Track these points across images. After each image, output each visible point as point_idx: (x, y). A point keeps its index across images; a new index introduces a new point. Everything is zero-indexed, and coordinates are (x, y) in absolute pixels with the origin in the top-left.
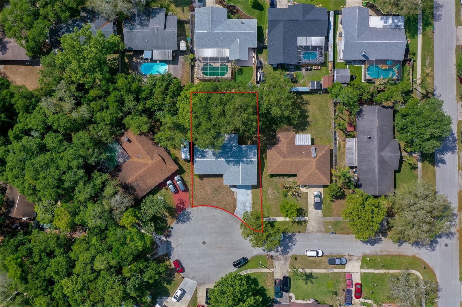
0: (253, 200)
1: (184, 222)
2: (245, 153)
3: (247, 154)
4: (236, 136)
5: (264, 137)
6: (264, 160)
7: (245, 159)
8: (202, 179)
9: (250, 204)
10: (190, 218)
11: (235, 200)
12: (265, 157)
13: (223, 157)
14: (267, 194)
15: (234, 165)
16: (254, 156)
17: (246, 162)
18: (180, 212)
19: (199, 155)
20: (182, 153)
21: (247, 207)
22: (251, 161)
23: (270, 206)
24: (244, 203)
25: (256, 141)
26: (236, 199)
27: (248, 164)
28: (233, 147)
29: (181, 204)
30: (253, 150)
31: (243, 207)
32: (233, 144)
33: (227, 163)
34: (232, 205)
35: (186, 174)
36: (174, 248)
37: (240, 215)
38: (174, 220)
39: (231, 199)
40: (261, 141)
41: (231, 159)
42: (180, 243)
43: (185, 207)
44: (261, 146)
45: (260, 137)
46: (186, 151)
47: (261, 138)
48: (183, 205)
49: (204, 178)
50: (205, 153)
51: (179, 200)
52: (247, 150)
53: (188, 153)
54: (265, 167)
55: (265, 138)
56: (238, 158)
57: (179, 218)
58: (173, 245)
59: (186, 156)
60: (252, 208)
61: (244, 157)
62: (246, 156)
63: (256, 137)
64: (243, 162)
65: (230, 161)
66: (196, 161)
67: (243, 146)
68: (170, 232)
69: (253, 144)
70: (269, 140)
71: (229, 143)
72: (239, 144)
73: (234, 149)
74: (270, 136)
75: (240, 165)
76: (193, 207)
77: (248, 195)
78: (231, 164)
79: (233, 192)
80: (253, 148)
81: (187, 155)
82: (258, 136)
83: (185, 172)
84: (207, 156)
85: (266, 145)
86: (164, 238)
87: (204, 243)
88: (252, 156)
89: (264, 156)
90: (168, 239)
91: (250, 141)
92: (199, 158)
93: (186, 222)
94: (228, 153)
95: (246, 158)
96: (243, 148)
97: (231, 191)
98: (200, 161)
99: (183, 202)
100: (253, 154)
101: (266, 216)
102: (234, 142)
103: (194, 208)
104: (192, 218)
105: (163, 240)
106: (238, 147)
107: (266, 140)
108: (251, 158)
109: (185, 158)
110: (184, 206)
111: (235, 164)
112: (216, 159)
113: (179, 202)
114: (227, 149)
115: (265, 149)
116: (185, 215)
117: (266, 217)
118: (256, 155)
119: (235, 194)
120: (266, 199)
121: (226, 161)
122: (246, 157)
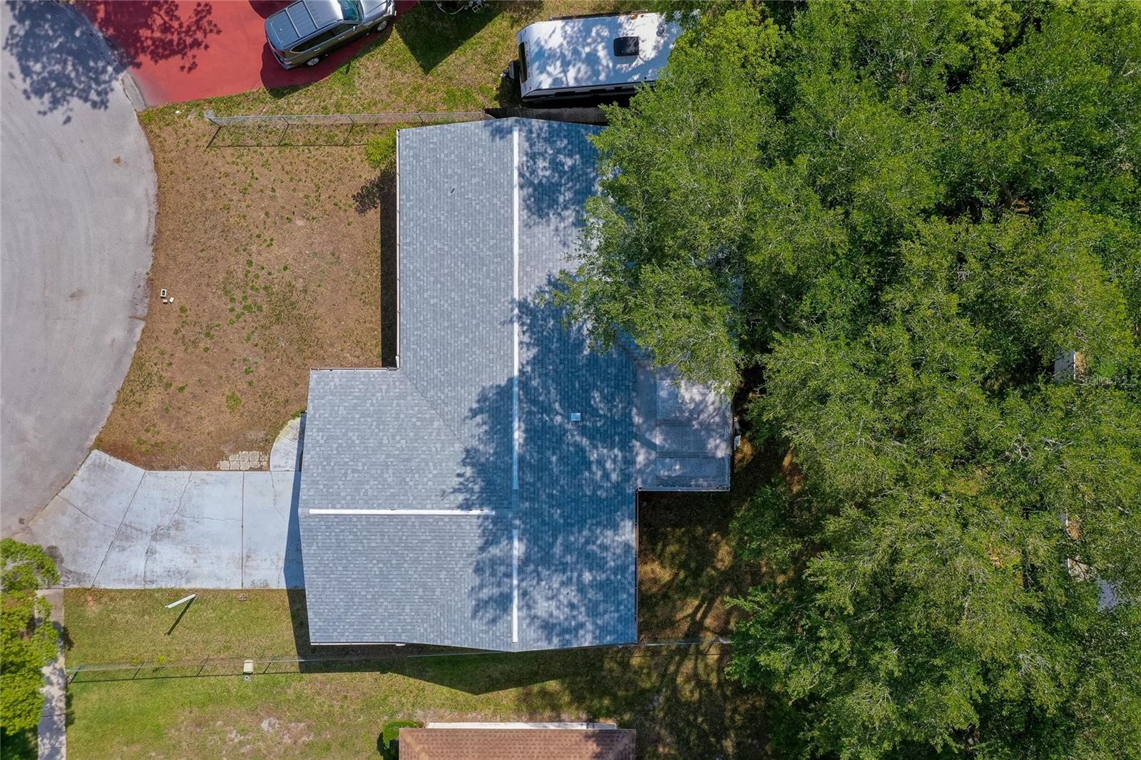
0: (203, 597)
1: (25, 49)
2: (568, 548)
3: (563, 568)
4: (710, 470)
5: (701, 684)
6: (518, 683)
7: (518, 548)
8: (363, 200)
9: (169, 574)
10: (55, 102)
11: (210, 462)
12: (544, 693)
13: (535, 362)
14: (253, 712)
15: (470, 456)
16: (548, 627)
17: (494, 562)
18: (105, 24)
19: (555, 166)
20: (572, 28)
21: (150, 553)
22: (503, 602)
23: (159, 733)
24: (177, 525)
25: (671, 623)
26: (212, 466)
27: (479, 570)
28: (625, 446)
29: (166, 28)
30: (593, 612)
31: (150, 523)
32: (650, 446)
33: (483, 398)
34: (164, 431)
35: (411, 71)
37: (90, 499)
39: (209, 426)
40: (663, 663)
41: (518, 436)
43: (144, 59)
44: (625, 665)
45: (701, 654)
46: (592, 60)
47: (688, 666)
48: (163, 50)
49: (374, 215)
50: (570, 215)
51: (203, 12)
52: (594, 562)
53: (571, 78)
54: (461, 695)
55: (688, 692)
56: (527, 492)
59: (546, 57)
60: (141, 594)
61: (532, 537)
62: (546, 560)
63: (696, 629)
64: (495, 532)
65: (500, 429)
66: (504, 133)
67: (628, 533)
69: (645, 601)
70: (672, 728)
71: (650, 413)
72: (644, 497)
73: (606, 460)
74: (703, 736)
75: (467, 505)
76: (146, 121)
77: (245, 560)
78: (474, 432)
79: (265, 446)
80: (610, 618)
81: (555, 69)
82: (709, 637)
83: (428, 66)
84: (545, 232)
85: (638, 701)
88: (543, 607)
89: (552, 685)
91: (665, 575)
92: (533, 157)
93: (26, 71)
94: (569, 404)
95: (526, 561)
96: (615, 527)
97: (276, 429)
98: (507, 168)
99: (181, 50)
100: (560, 615)
101: (77, 706)
102: (664, 454)
103: (134, 139)
104: (59, 114)
106: (618, 487)
107: (674, 702)
108: (528, 605)
109: (532, 49)
110: (156, 57)
111: (482, 469)
112: (523, 305)
113: (186, 15)
114: (608, 399)
115: (605, 692)
116: (80, 58)
117: (69, 700)
118: (555, 644)
119: (253, 457)
120: (210, 699)
121: (504, 393)
122: (538, 561)
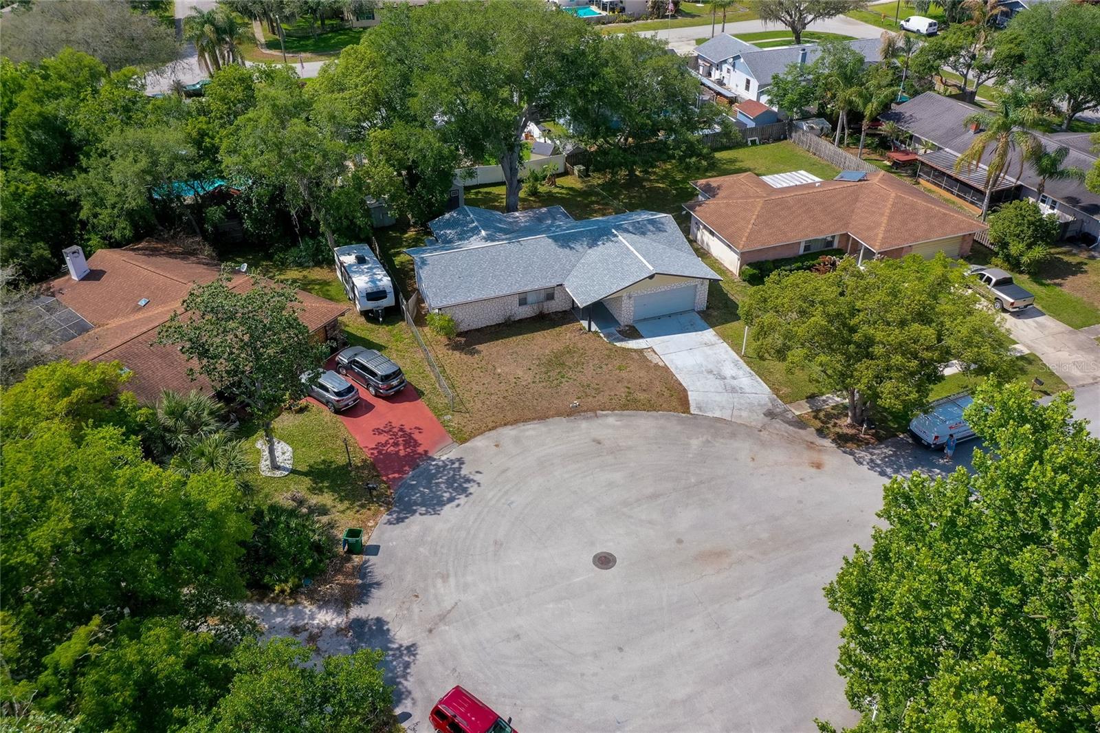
1: (434, 504)
8: (472, 352)
9: (740, 368)
10: (468, 481)
11: (664, 369)
18: (402, 473)
21: (734, 378)
24: (710, 372)
26: (666, 367)
29: (395, 445)
31: (717, 382)
33: (563, 246)
34: (659, 388)
36: (411, 649)
37: (723, 408)
38: (375, 515)
39: (643, 374)
42: (447, 605)
43: (420, 450)
48: (411, 443)
49: (480, 347)
51: (378, 431)
57: (400, 498)
58: (401, 635)
68: (362, 571)
76: (463, 440)
77: (708, 345)
79: (638, 352)
86: (326, 618)
87: (604, 561)
90: (356, 612)
93: (451, 500)
97: (626, 350)
99: (408, 435)
103: (479, 442)
104: (477, 477)
105: (325, 628)
110: (417, 445)
111: (596, 240)
113: (383, 438)
116: (431, 477)
119: (649, 354)
121: (555, 239)
